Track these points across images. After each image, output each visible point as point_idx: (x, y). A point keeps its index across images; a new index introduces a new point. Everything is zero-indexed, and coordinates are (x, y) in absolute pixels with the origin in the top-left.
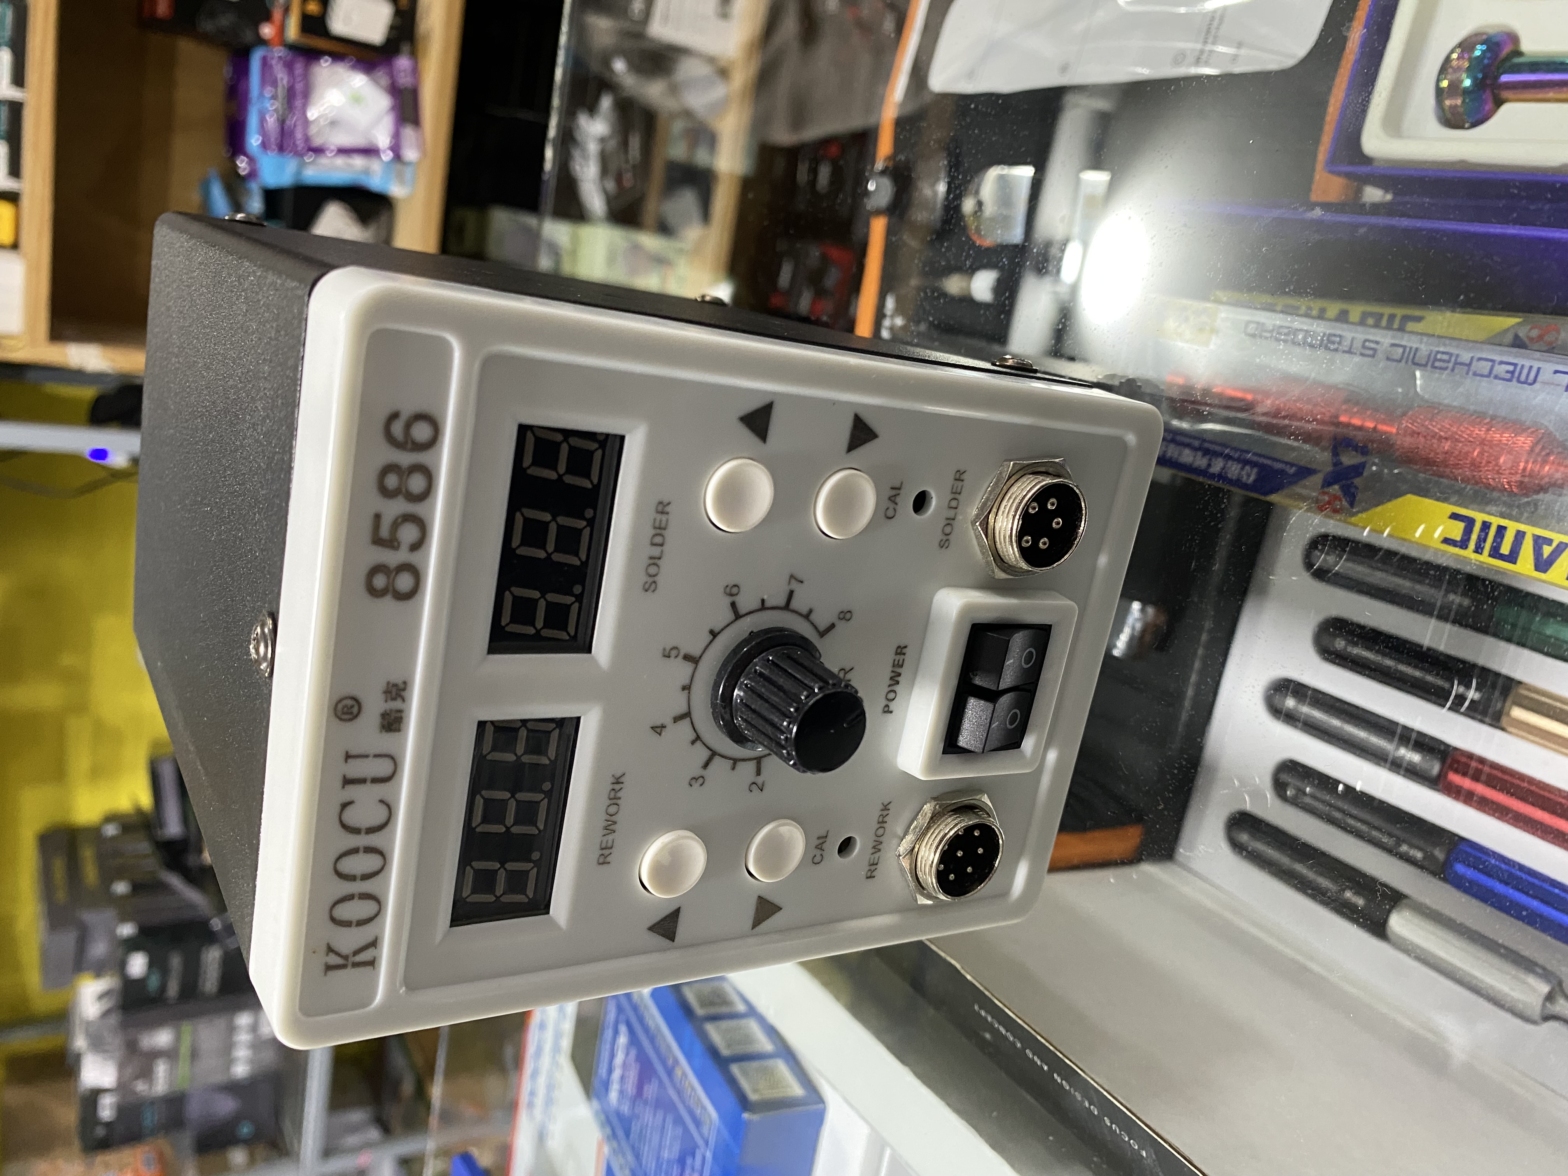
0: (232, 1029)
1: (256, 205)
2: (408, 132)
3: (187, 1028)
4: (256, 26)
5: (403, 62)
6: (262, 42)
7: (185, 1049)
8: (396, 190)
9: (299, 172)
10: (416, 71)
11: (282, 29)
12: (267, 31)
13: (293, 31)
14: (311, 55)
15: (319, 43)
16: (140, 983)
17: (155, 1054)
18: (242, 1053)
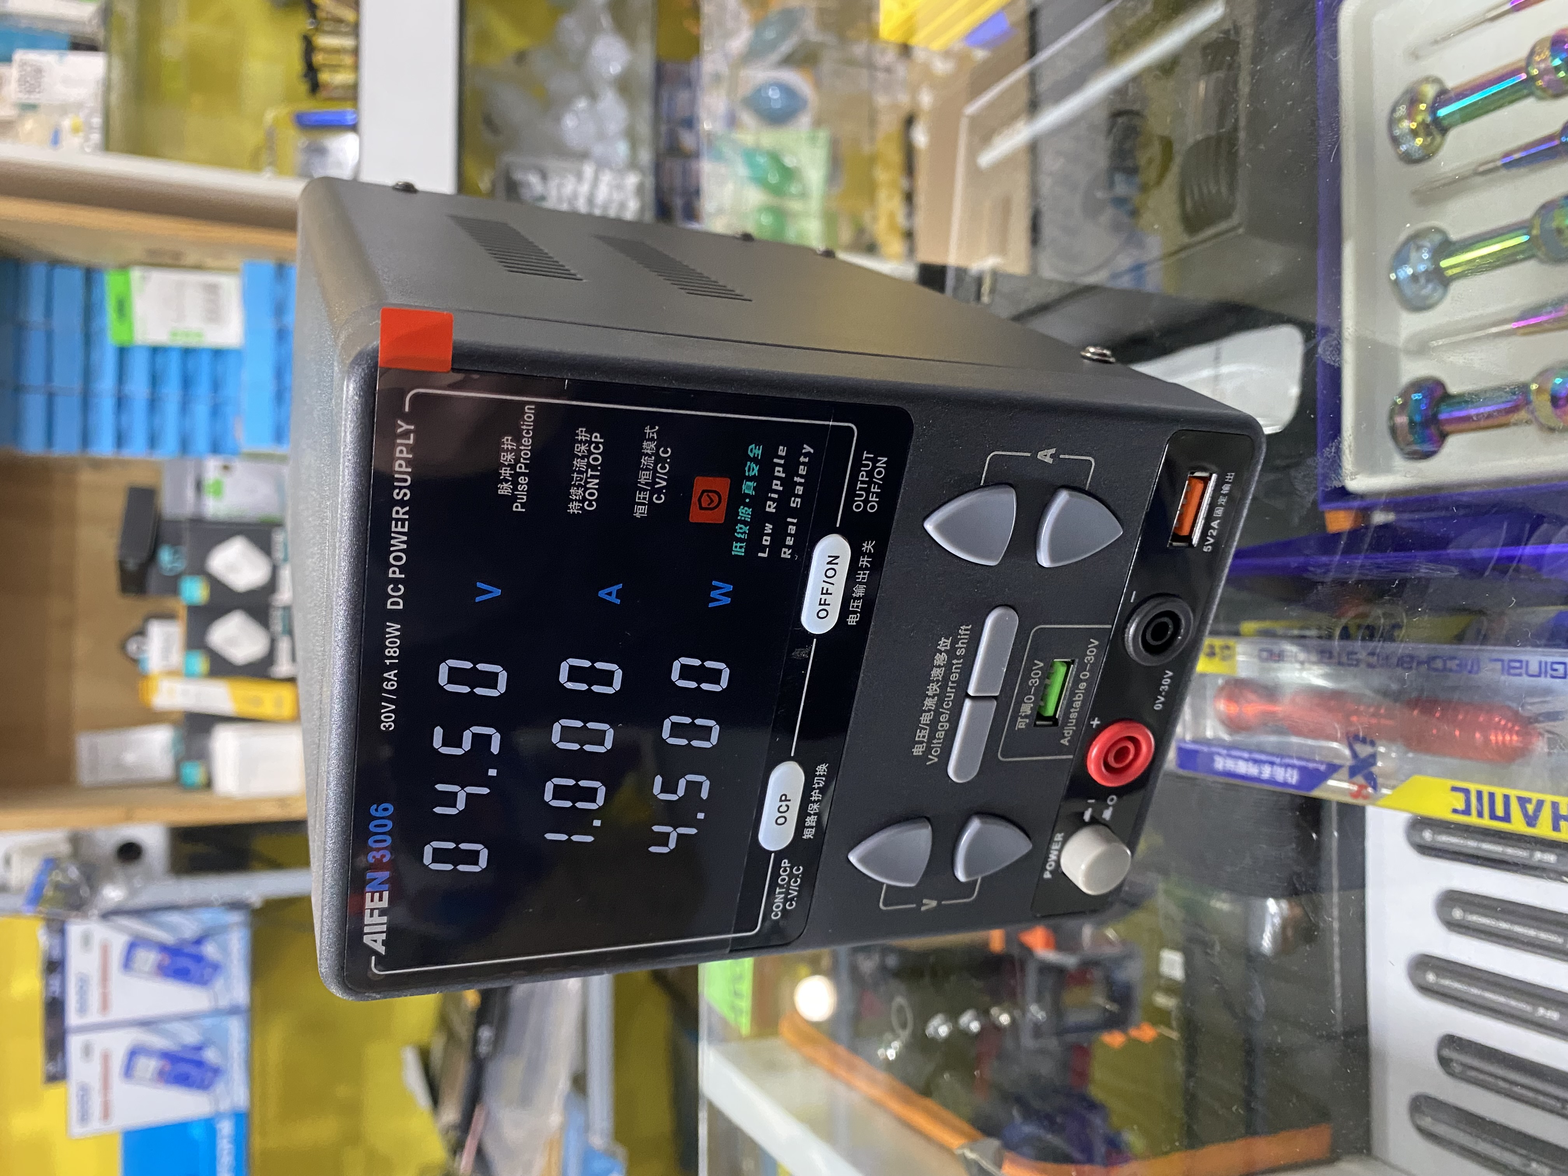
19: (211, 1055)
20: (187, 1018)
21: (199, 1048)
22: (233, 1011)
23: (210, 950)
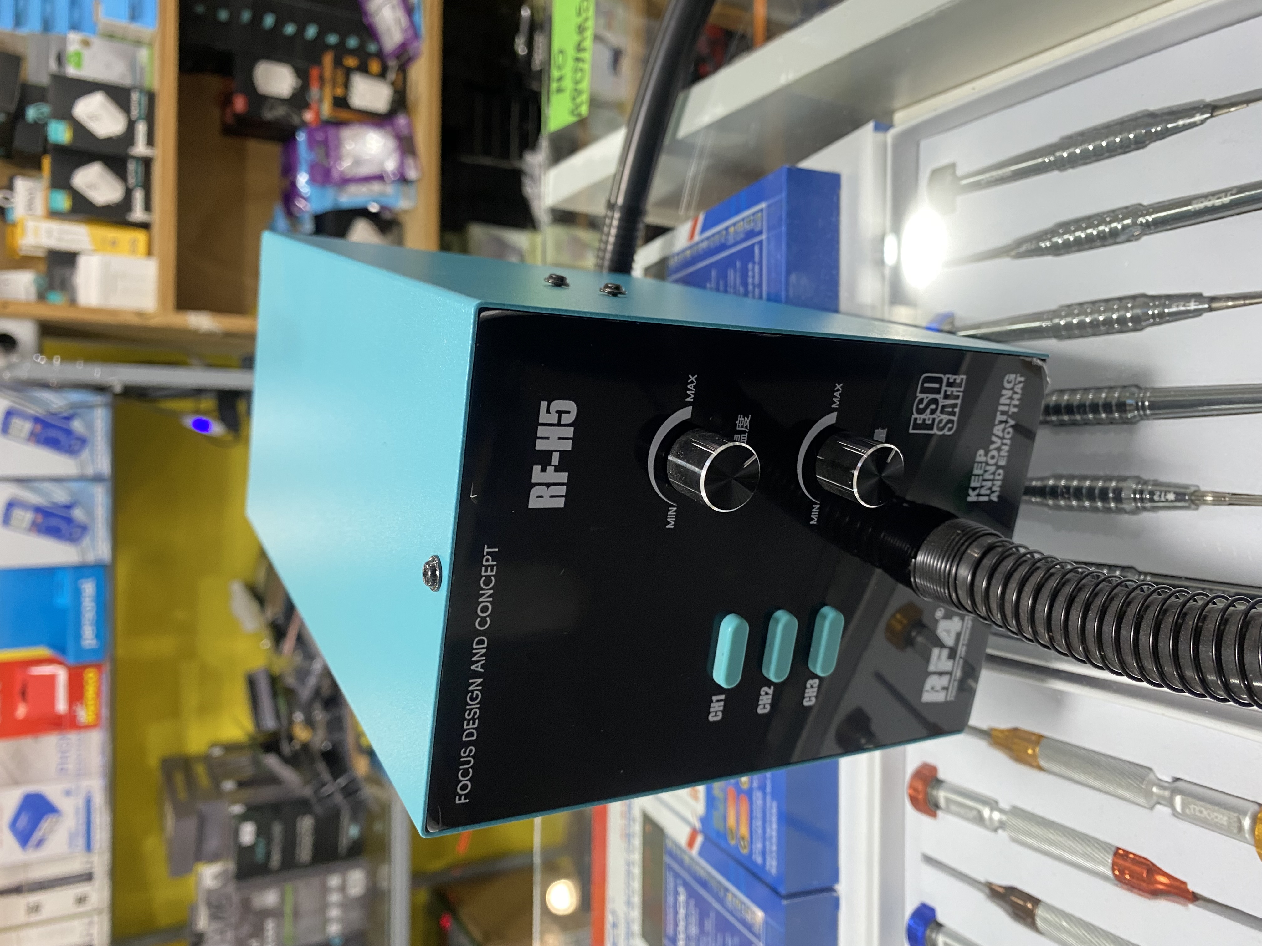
0: (325, 890)
2: (410, 161)
3: (289, 887)
4: (300, 115)
5: (401, 121)
6: (304, 124)
7: (288, 909)
8: (403, 205)
9: (336, 200)
10: (410, 125)
11: (318, 113)
12: (308, 116)
13: (326, 109)
14: (339, 124)
15: (344, 115)
16: (251, 848)
17: (266, 913)
18: (334, 913)
19: (78, 514)
20: (57, 480)
21: (69, 507)
22: (97, 479)
23: (77, 425)
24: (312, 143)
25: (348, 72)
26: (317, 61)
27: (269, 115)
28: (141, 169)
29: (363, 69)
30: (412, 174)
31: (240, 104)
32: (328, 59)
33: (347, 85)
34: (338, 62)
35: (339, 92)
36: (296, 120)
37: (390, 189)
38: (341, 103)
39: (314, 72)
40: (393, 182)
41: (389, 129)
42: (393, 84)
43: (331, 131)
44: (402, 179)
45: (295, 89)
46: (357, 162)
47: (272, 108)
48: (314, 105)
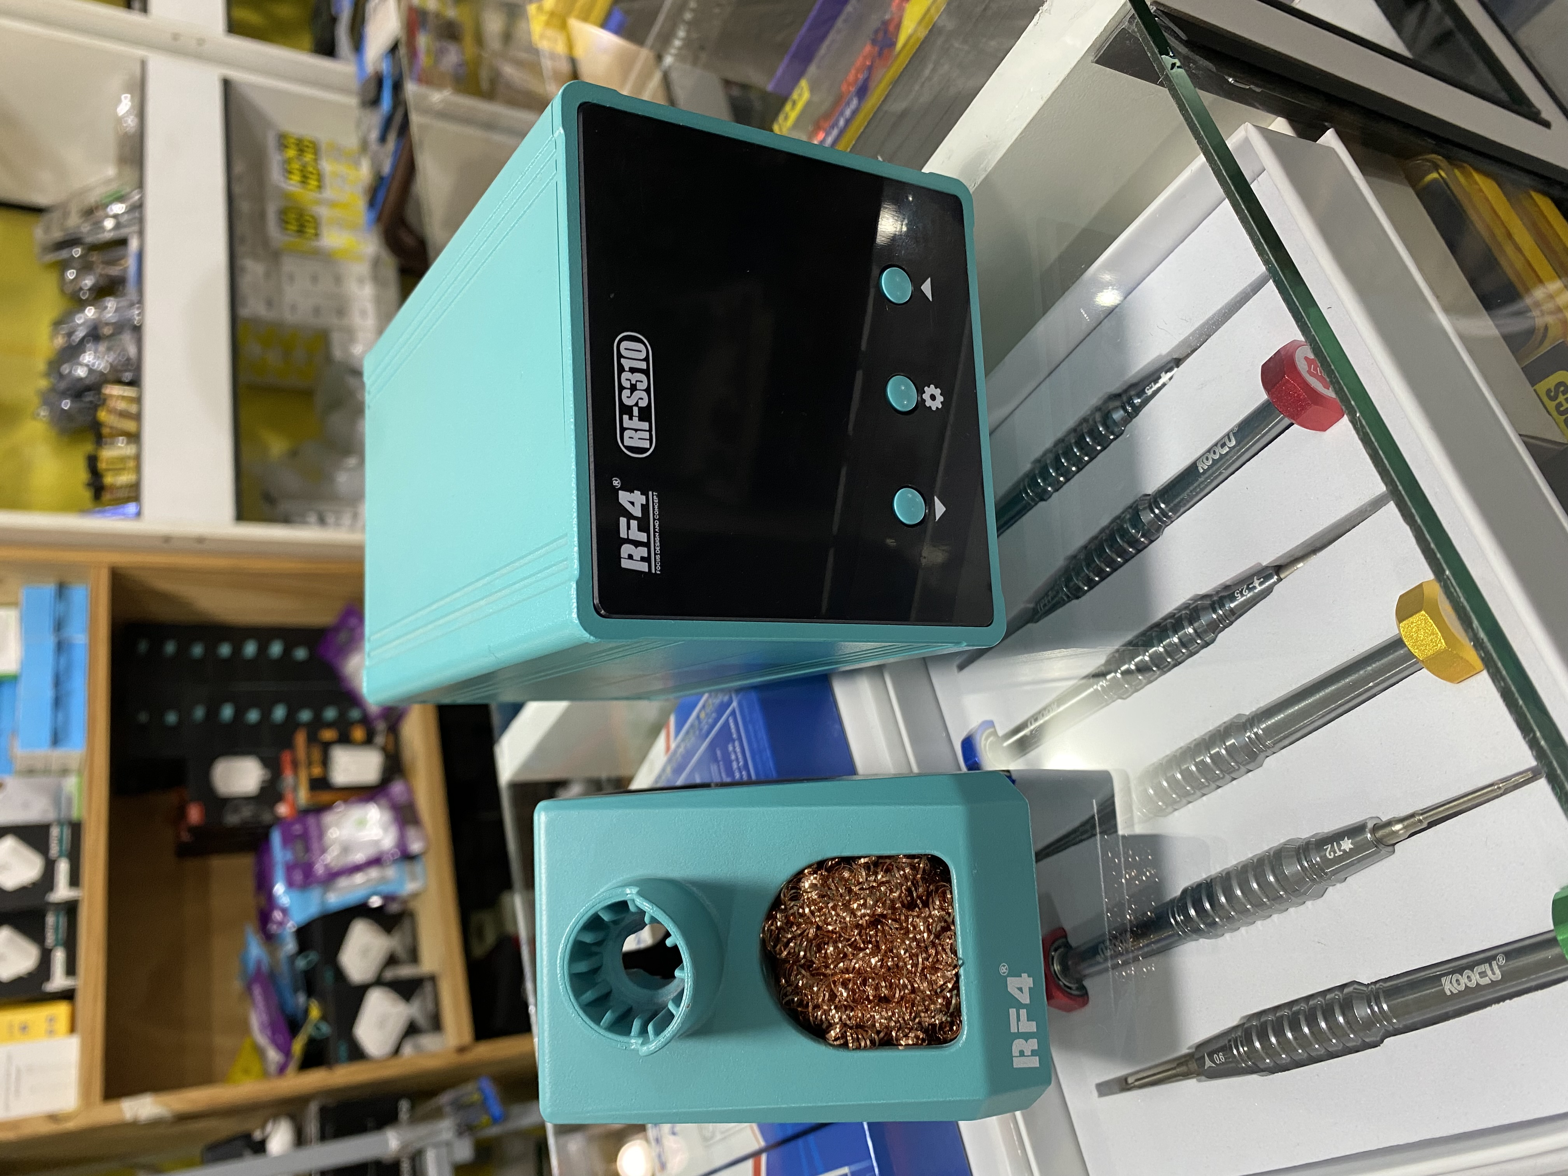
1: (290, 946)
2: (412, 833)
4: (272, 810)
5: (397, 788)
6: (278, 821)
8: (409, 887)
9: (323, 902)
10: (409, 790)
11: (293, 804)
12: (283, 810)
13: (303, 796)
14: (319, 809)
15: (325, 797)
24: (287, 840)
25: (326, 747)
26: (288, 744)
27: (232, 819)
28: (63, 921)
29: (345, 740)
30: (416, 847)
31: (195, 814)
32: (300, 739)
33: (325, 762)
34: (313, 738)
35: (317, 771)
36: (267, 817)
37: (391, 872)
38: (321, 784)
39: (286, 757)
40: (395, 861)
41: (383, 801)
42: (384, 749)
43: (311, 820)
44: (406, 857)
45: (264, 782)
46: (346, 849)
47: (236, 810)
48: (289, 796)
